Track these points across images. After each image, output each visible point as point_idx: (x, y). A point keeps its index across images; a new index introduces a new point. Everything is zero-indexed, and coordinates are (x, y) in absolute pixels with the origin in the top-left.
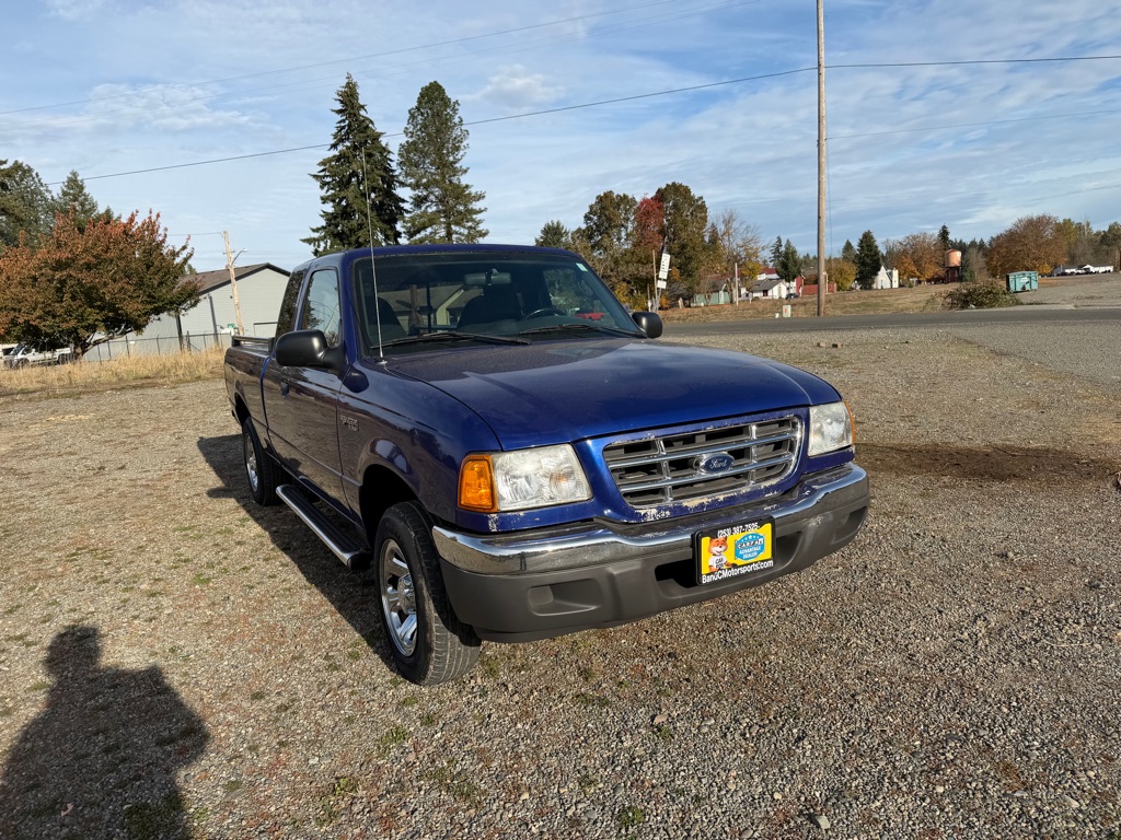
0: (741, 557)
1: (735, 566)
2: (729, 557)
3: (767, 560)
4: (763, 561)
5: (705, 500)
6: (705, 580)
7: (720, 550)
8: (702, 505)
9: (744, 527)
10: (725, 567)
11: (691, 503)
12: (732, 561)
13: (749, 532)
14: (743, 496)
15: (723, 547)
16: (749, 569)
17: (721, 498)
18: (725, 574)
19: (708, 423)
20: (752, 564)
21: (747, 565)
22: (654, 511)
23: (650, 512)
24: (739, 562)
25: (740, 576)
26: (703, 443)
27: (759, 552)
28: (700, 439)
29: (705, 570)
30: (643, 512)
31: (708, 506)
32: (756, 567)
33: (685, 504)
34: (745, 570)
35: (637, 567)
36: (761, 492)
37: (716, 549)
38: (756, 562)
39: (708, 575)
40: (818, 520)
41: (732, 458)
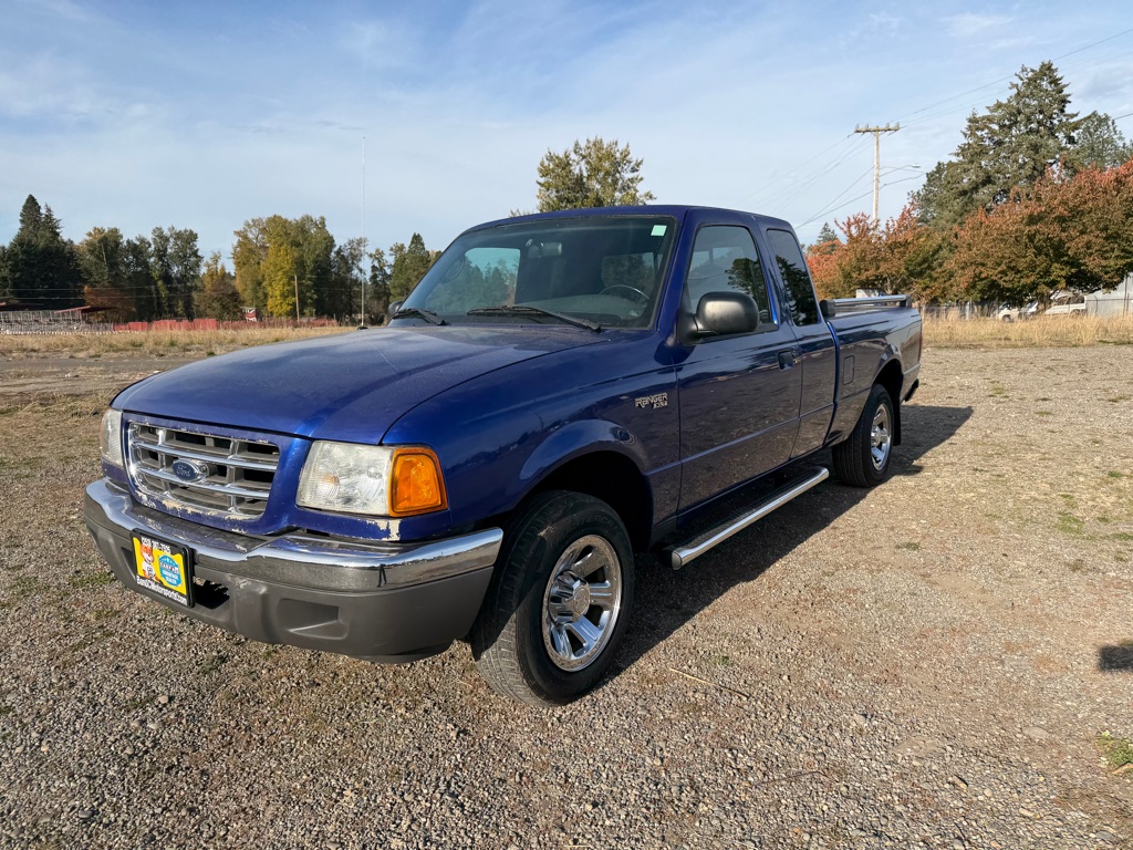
0: (164, 577)
1: (161, 584)
2: (156, 571)
3: (181, 594)
5: (179, 505)
6: (139, 581)
7: (148, 558)
8: (175, 510)
9: (160, 545)
10: (154, 579)
11: (171, 503)
12: (159, 576)
13: (165, 553)
14: (208, 517)
15: (150, 558)
16: (170, 594)
17: (190, 510)
18: (153, 587)
19: (184, 424)
20: (171, 590)
21: (168, 589)
22: (146, 498)
23: (143, 494)
25: (163, 596)
26: (210, 448)
27: (177, 583)
28: (210, 442)
29: (140, 573)
30: (140, 495)
32: (174, 597)
33: (164, 502)
34: (167, 593)
35: (111, 541)
36: (224, 522)
37: (146, 555)
38: (175, 592)
39: (141, 577)
40: (243, 583)
41: (197, 471)
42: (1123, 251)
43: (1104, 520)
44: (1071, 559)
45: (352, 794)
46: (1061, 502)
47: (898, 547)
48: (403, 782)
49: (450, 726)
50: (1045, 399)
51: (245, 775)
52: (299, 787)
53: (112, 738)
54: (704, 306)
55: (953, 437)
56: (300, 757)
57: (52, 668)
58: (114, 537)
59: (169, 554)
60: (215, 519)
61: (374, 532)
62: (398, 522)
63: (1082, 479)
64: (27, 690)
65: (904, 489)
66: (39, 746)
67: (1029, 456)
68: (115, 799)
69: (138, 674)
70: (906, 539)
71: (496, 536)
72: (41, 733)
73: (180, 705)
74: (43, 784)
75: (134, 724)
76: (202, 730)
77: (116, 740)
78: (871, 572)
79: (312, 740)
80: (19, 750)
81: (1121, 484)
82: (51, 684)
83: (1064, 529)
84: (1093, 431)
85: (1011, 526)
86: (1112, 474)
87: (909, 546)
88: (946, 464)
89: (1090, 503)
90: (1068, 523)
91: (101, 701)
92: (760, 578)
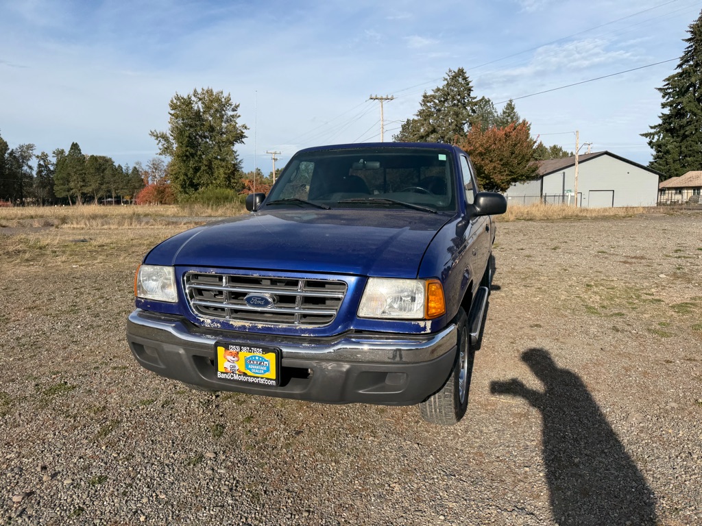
0: (250, 370)
1: (245, 374)
2: (240, 366)
3: (271, 380)
4: (268, 379)
5: (247, 324)
6: (219, 375)
7: (233, 359)
8: (244, 327)
9: (250, 349)
10: (237, 372)
11: (237, 323)
12: (243, 370)
13: (255, 354)
15: (235, 359)
16: (256, 381)
17: (260, 326)
18: (236, 377)
20: (258, 377)
21: (254, 377)
22: (209, 321)
23: (207, 321)
24: (249, 373)
25: (247, 383)
27: (265, 372)
28: (266, 282)
29: (221, 369)
30: (202, 320)
31: (249, 329)
32: (262, 381)
33: (231, 323)
34: (251, 380)
35: (182, 351)
36: (296, 331)
37: (230, 358)
38: (262, 378)
39: (222, 373)
40: (330, 366)
41: (270, 300)
42: (511, 171)
43: (603, 307)
44: (611, 326)
45: (397, 485)
46: (578, 299)
47: (532, 327)
48: (418, 474)
49: (409, 443)
50: (522, 249)
51: (318, 487)
52: (360, 488)
53: (204, 483)
54: (479, 200)
55: (497, 270)
56: (340, 473)
57: (104, 448)
58: (184, 349)
59: (260, 355)
60: (285, 330)
61: (418, 328)
62: (430, 322)
63: (577, 288)
64: (102, 464)
65: (503, 297)
66: (157, 495)
67: (542, 278)
68: (253, 516)
69: (173, 443)
70: (531, 323)
71: (452, 328)
72: (148, 487)
73: (226, 457)
74: (190, 516)
75: (210, 472)
76: (256, 468)
77: (208, 483)
78: (532, 340)
79: (337, 462)
80: (145, 500)
81: (595, 290)
82: (115, 458)
83: (592, 313)
84: (560, 265)
85: (570, 313)
86: (588, 285)
87: (536, 325)
88: (508, 284)
89: (591, 300)
90: (590, 310)
91: (167, 462)
92: (481, 348)
